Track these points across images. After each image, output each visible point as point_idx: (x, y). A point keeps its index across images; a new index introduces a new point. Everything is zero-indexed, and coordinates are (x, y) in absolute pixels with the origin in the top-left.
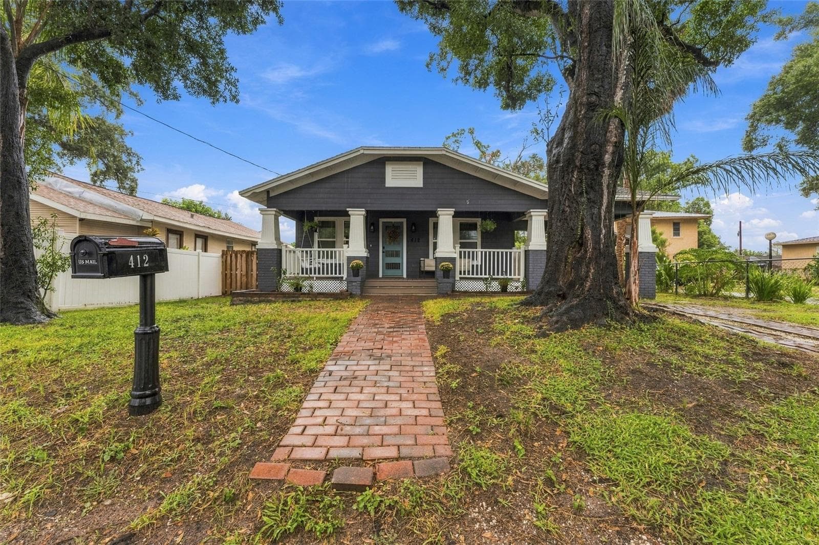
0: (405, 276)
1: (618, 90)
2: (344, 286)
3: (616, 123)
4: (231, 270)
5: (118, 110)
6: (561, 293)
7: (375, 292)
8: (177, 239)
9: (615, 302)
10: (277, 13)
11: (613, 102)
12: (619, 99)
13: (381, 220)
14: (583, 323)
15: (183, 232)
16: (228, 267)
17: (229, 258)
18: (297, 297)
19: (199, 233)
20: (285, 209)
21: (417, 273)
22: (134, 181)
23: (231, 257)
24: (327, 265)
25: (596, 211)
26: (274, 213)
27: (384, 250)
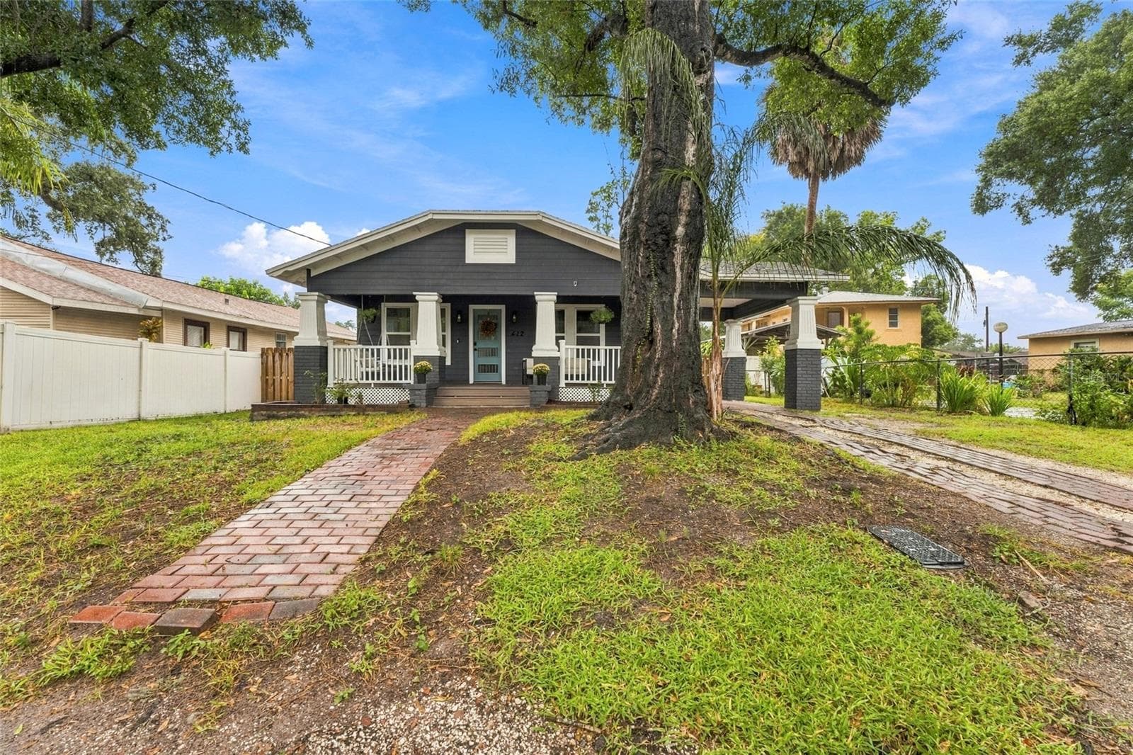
0: (504, 382)
1: (689, 144)
2: (405, 396)
3: (690, 187)
4: (274, 375)
5: (130, 156)
6: (627, 403)
7: (449, 403)
8: (201, 332)
9: (689, 415)
10: (304, 33)
11: (684, 159)
12: (691, 156)
13: (472, 307)
14: (641, 442)
15: (209, 323)
16: (270, 371)
17: (270, 358)
18: (339, 411)
19: (233, 325)
20: (331, 293)
21: (519, 377)
22: (157, 252)
23: (274, 357)
24: (395, 367)
25: (666, 299)
26: (316, 298)
27: (476, 347)
